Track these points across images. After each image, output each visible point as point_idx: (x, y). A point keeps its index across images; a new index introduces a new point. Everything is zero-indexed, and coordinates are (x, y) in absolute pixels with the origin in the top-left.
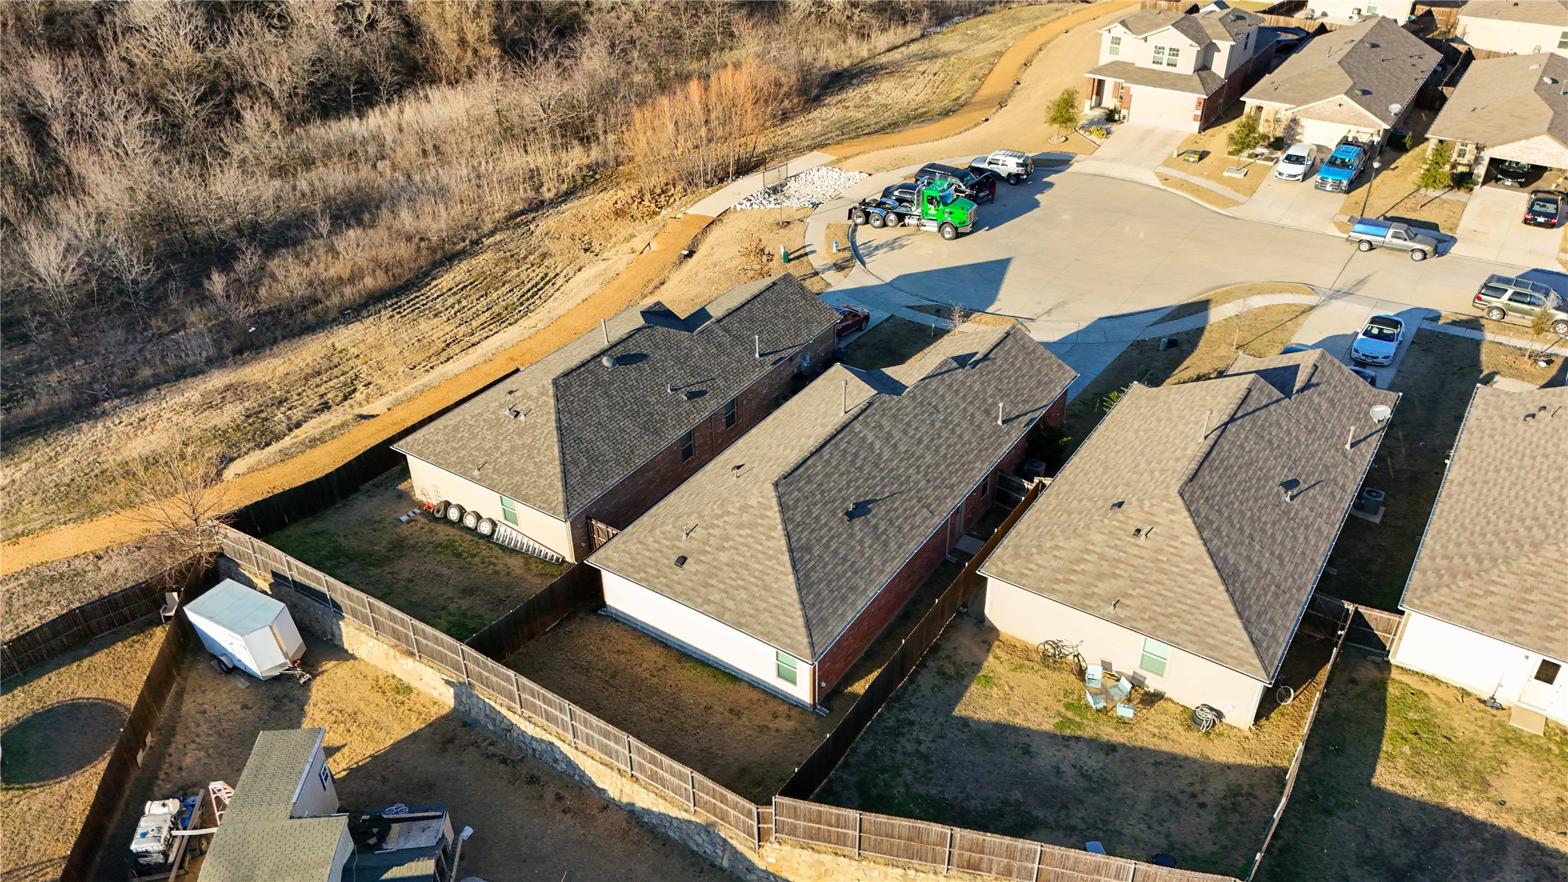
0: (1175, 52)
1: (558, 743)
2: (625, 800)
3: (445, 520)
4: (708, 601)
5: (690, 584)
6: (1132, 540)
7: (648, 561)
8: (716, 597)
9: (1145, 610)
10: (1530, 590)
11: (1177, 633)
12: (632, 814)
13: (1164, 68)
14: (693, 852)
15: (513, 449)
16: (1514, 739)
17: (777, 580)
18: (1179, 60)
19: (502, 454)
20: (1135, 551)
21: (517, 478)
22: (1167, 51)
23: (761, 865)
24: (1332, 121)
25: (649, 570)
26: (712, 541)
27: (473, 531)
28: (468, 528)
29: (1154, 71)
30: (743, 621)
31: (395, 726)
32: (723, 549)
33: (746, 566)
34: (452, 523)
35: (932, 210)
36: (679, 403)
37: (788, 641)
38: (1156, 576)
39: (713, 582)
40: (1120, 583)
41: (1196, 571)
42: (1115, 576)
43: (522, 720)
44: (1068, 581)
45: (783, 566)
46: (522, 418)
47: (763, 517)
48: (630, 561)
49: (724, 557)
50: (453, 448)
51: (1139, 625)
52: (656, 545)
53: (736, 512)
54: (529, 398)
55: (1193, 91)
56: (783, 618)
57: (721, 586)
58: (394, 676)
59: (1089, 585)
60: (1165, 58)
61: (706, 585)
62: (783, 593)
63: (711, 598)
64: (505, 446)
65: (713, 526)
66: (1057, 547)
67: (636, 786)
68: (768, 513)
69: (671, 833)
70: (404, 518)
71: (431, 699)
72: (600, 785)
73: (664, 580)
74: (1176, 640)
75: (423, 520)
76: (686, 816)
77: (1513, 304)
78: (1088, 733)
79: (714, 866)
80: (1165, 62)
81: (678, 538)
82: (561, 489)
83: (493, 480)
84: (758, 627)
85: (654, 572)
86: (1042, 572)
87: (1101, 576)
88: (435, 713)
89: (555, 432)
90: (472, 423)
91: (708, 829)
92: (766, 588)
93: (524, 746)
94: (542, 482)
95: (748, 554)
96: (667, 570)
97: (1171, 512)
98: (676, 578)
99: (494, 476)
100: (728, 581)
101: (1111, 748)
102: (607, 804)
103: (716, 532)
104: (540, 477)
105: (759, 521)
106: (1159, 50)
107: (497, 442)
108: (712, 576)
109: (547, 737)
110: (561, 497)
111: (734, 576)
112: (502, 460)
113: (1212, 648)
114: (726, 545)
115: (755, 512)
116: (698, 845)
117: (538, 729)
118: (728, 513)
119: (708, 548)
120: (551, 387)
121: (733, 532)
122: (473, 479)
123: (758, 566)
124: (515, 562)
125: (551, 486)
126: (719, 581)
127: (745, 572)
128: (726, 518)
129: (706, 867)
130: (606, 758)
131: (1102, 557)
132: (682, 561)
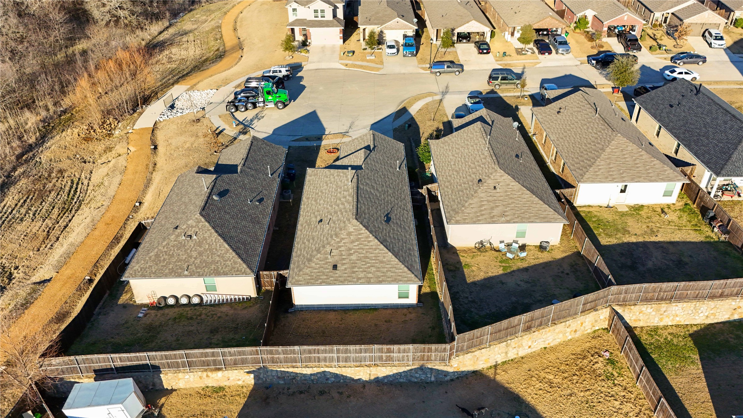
0: (323, 11)
1: (327, 370)
2: (372, 378)
3: (168, 306)
4: (359, 279)
5: (346, 275)
6: (495, 191)
7: (319, 274)
8: (362, 275)
9: (514, 214)
10: (609, 164)
11: (530, 218)
12: (378, 381)
13: (320, 19)
14: (415, 382)
15: (200, 254)
17: (384, 257)
18: (326, 14)
19: (196, 258)
20: (498, 195)
21: (213, 266)
22: (319, 11)
23: (451, 370)
24: (396, 29)
25: (322, 277)
26: (344, 253)
27: (189, 304)
28: (184, 305)
29: (316, 21)
30: (381, 279)
31: (231, 407)
32: (351, 254)
33: (367, 257)
34: (172, 306)
35: (270, 97)
36: (257, 206)
37: (406, 279)
38: (510, 201)
39: (356, 269)
40: (500, 208)
41: (522, 194)
42: (497, 206)
43: (304, 369)
44: (482, 215)
45: (383, 250)
46: (195, 237)
47: (360, 234)
48: (309, 278)
49: (354, 257)
50: (162, 266)
51: (516, 220)
52: (318, 266)
53: (346, 237)
54: (192, 227)
55: (337, 27)
56: (397, 271)
57: (361, 270)
58: (207, 387)
59: (490, 213)
60: (319, 14)
61: (354, 272)
62: (390, 261)
63: (360, 276)
64: (194, 254)
65: (340, 247)
66: (471, 204)
67: (379, 368)
68: (362, 232)
69: (401, 380)
70: (141, 315)
71: (239, 386)
72: (356, 378)
73: (332, 279)
74: (531, 220)
75: (153, 312)
76: (409, 368)
77: (502, 81)
78: (515, 268)
79: (428, 383)
80: (320, 16)
81: (327, 258)
82: (242, 262)
83: (199, 272)
84: (389, 279)
85: (325, 277)
86: (471, 215)
87: (492, 208)
88: (247, 391)
89: (219, 238)
90: (166, 250)
91: (422, 368)
92: (382, 262)
93: (305, 382)
94: (229, 263)
95: (364, 252)
96: (330, 274)
97: (501, 176)
98: (337, 275)
99: (199, 270)
100: (363, 266)
101: (526, 269)
102: (363, 384)
103: (343, 249)
104: (226, 261)
105: (360, 236)
106: (316, 11)
107: (188, 254)
108: (353, 267)
109: (322, 370)
110: (245, 266)
111: (364, 263)
112: (198, 261)
113: (544, 218)
114: (352, 252)
115: (355, 234)
116: (416, 378)
117: (315, 369)
118: (343, 239)
119: (343, 257)
120: (201, 217)
121: (351, 246)
122: (186, 276)
123: (372, 255)
124: (224, 309)
125: (235, 263)
126: (359, 268)
127: (367, 260)
128: (343, 241)
129: (425, 385)
130: (358, 364)
131: (488, 201)
132: (335, 267)
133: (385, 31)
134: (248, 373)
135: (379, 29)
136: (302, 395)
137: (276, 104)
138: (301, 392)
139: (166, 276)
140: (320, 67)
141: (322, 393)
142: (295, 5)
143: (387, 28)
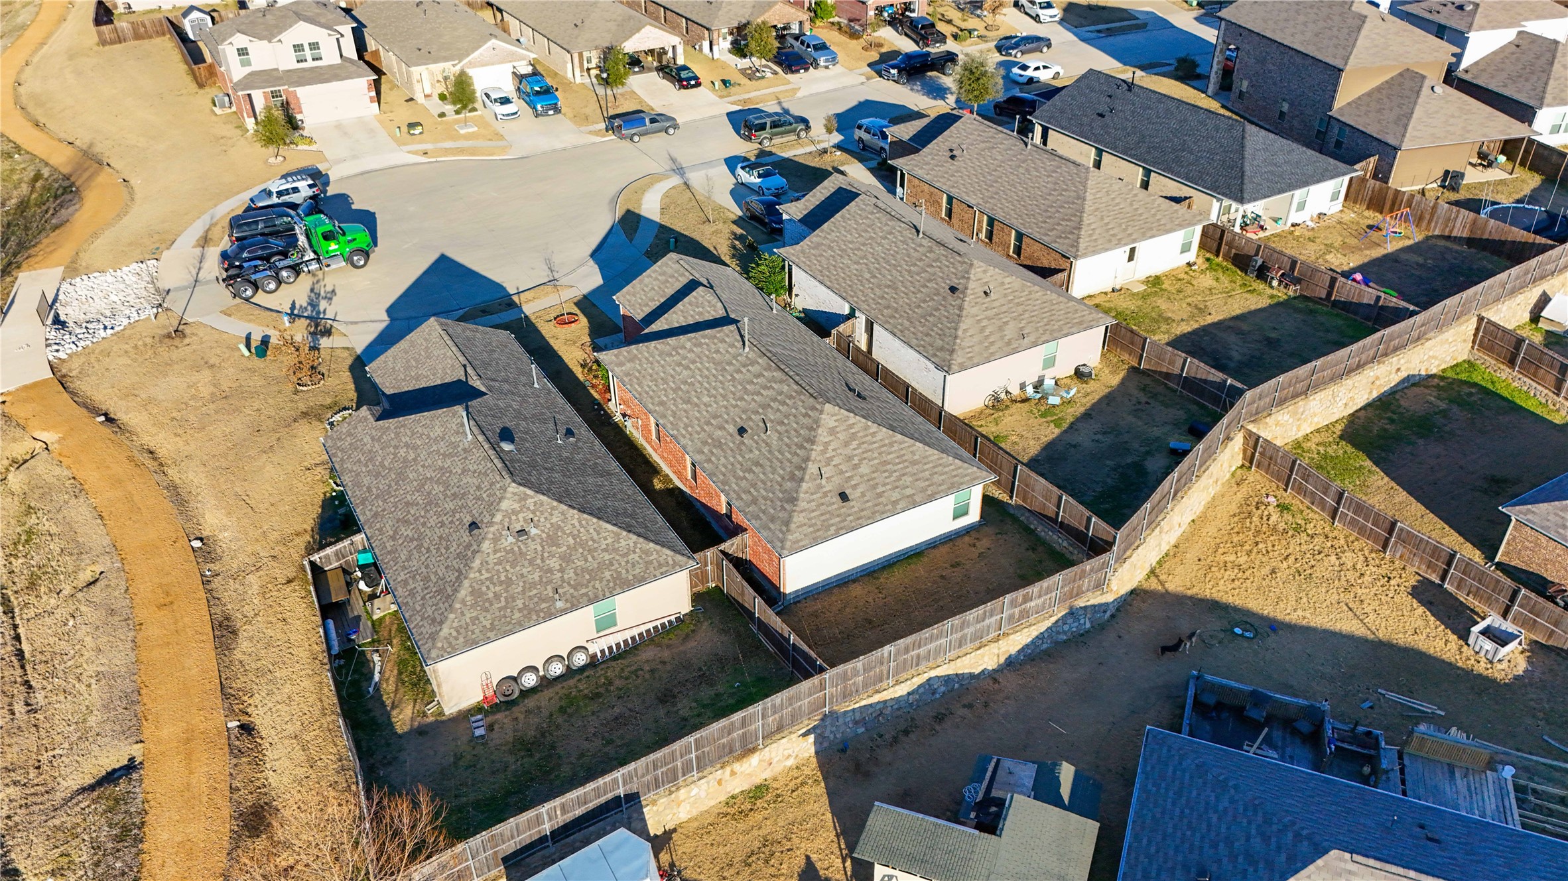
0: (314, 46)
1: (933, 674)
2: (1002, 660)
3: (526, 693)
4: (895, 503)
5: (870, 504)
6: (988, 299)
7: (823, 518)
8: (895, 495)
9: (1037, 329)
10: (1102, 219)
11: (1060, 330)
12: (1011, 663)
13: (310, 64)
14: (1065, 642)
15: (566, 559)
16: (1144, 296)
17: (913, 453)
18: (323, 52)
19: (562, 570)
20: (996, 304)
21: (607, 574)
22: (306, 47)
23: (1109, 598)
25: (832, 521)
26: (842, 467)
27: (570, 672)
28: (557, 678)
29: (304, 70)
30: (929, 492)
32: (856, 467)
33: (886, 463)
34: (533, 690)
35: (333, 246)
37: (968, 478)
38: (1020, 309)
39: (880, 489)
40: (1012, 325)
41: (1030, 293)
42: (1006, 323)
44: (992, 343)
45: (904, 442)
46: (534, 531)
47: (851, 426)
48: (811, 529)
49: (864, 469)
50: (500, 609)
51: (1044, 338)
52: (814, 504)
53: (831, 438)
54: (514, 512)
56: (946, 469)
57: (888, 487)
58: (733, 797)
59: (1002, 338)
60: (308, 54)
61: (880, 495)
62: (926, 457)
63: (893, 499)
64: (554, 563)
65: (830, 459)
66: (965, 330)
67: (1011, 637)
68: (851, 422)
69: (1045, 646)
70: (479, 732)
71: (791, 769)
72: (977, 671)
73: (851, 518)
74: (1065, 332)
75: (499, 716)
76: (1053, 619)
77: (774, 130)
78: (1070, 419)
79: (1082, 635)
80: (309, 58)
81: (820, 486)
82: (658, 547)
83: (586, 594)
84: (943, 487)
85: (838, 519)
86: (976, 349)
87: (1001, 329)
88: (812, 768)
89: (585, 516)
90: (487, 575)
91: (1072, 613)
92: (914, 463)
93: (899, 713)
94: (634, 557)
95: (876, 455)
96: (843, 510)
97: (985, 272)
98: (856, 509)
99: (584, 591)
100: (888, 480)
101: (1087, 416)
102: (992, 676)
103: (836, 461)
104: (626, 555)
105: (853, 431)
106: (298, 48)
107: (541, 569)
108: (875, 487)
109: (926, 676)
110: (668, 552)
111: (887, 474)
112: (570, 574)
113: (1081, 323)
114: (856, 461)
115: (842, 428)
116: (1065, 633)
117: (915, 680)
118: (827, 444)
119: (849, 474)
120: (522, 488)
121: (848, 451)
122: (564, 612)
123: (891, 456)
125: (647, 553)
126: (884, 485)
127: (889, 467)
128: (830, 448)
129: (1082, 639)
130: (977, 644)
131: (989, 319)
132: (844, 497)
133: (471, 72)
134: (805, 735)
135: (458, 69)
136: (913, 736)
137: (349, 260)
138: (906, 732)
139: (521, 626)
140: (368, 168)
141: (940, 718)
142: (240, 40)
143: (472, 64)
